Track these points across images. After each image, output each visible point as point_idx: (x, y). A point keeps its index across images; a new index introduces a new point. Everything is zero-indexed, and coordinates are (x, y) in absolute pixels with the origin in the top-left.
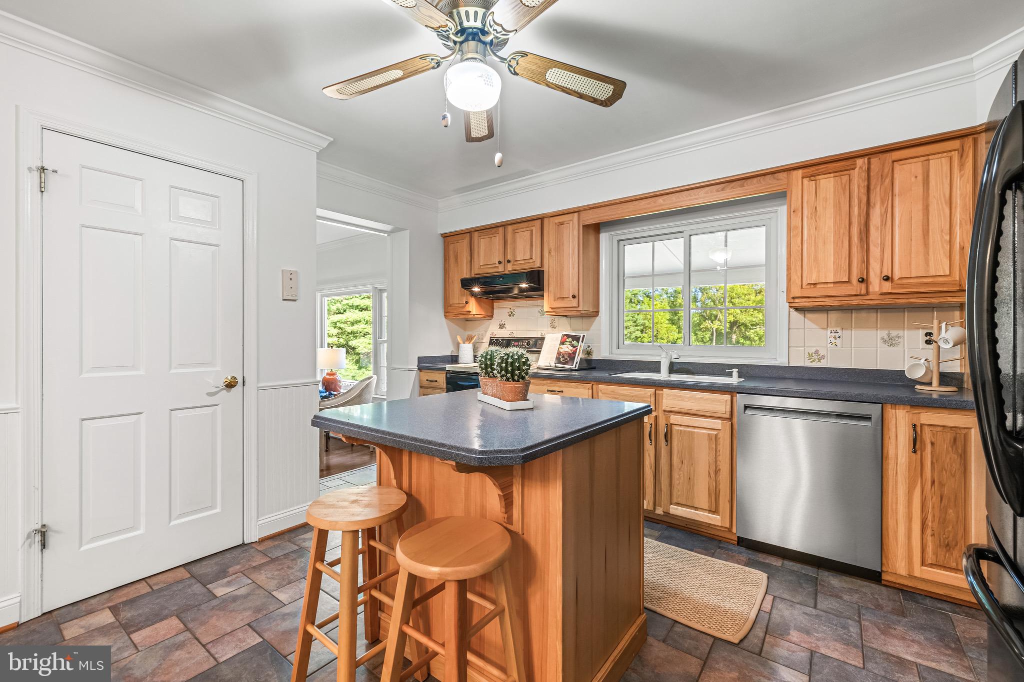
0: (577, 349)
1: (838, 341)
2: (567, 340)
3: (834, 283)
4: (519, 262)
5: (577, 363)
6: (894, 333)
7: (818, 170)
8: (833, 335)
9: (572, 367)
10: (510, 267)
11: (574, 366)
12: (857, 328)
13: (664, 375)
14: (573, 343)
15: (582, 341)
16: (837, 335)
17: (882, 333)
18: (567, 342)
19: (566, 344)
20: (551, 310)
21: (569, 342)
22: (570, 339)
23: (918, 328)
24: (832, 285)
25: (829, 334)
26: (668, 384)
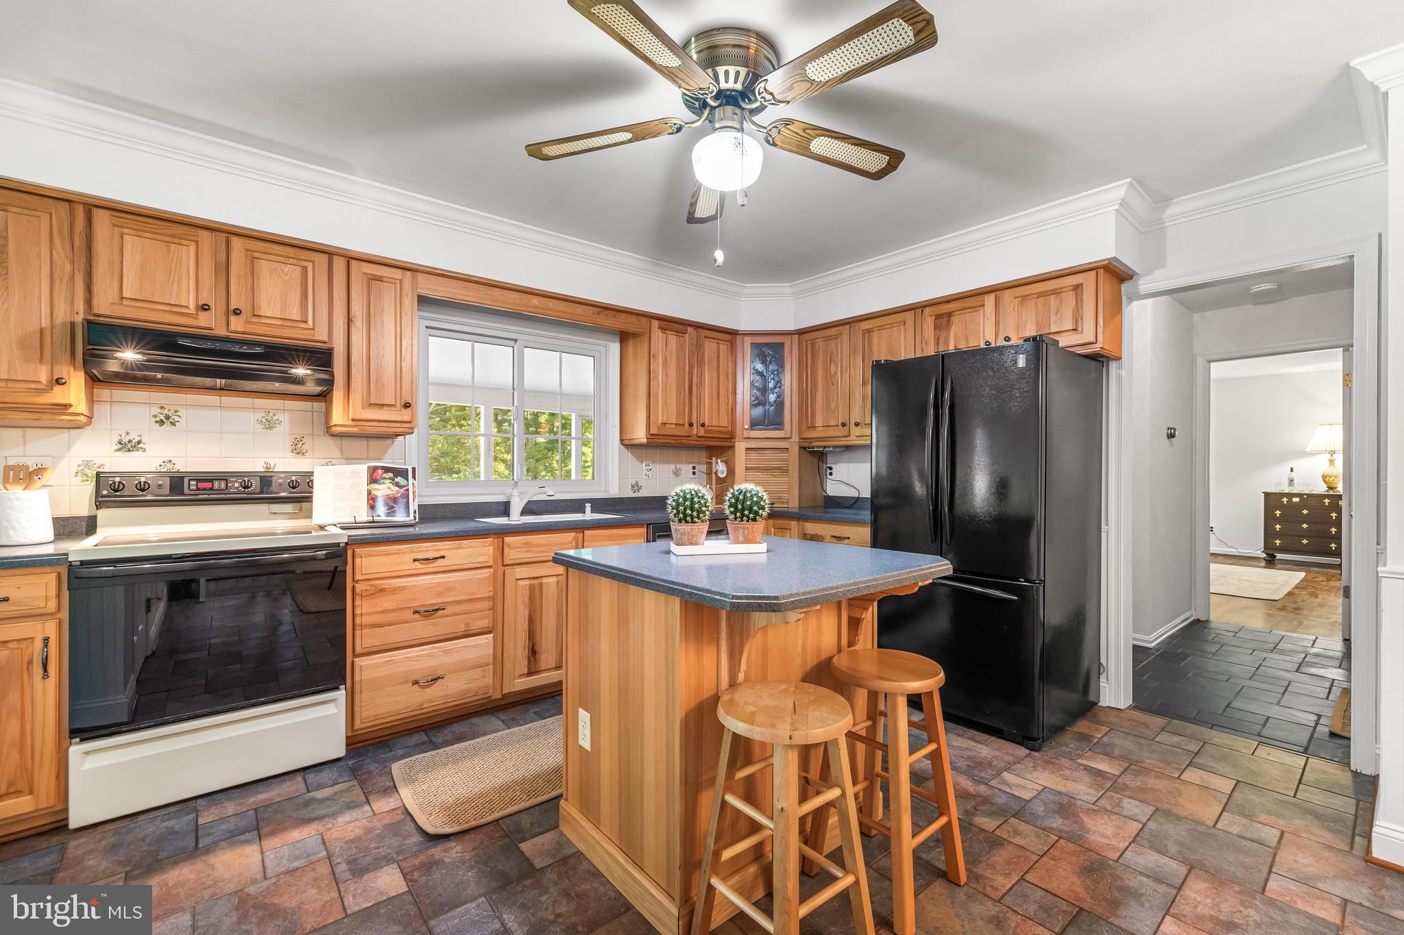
0: (408, 490)
1: (650, 473)
2: (385, 475)
3: (676, 424)
4: (263, 320)
5: (415, 512)
6: (678, 466)
7: (667, 325)
8: (647, 467)
9: (408, 519)
10: (237, 324)
11: (412, 517)
12: (660, 463)
13: (516, 518)
14: (396, 480)
15: (414, 477)
16: (649, 468)
17: (672, 467)
18: (385, 478)
19: (383, 483)
20: (350, 423)
21: (390, 478)
22: (391, 475)
23: (689, 463)
24: (674, 426)
25: (644, 468)
26: (526, 528)
